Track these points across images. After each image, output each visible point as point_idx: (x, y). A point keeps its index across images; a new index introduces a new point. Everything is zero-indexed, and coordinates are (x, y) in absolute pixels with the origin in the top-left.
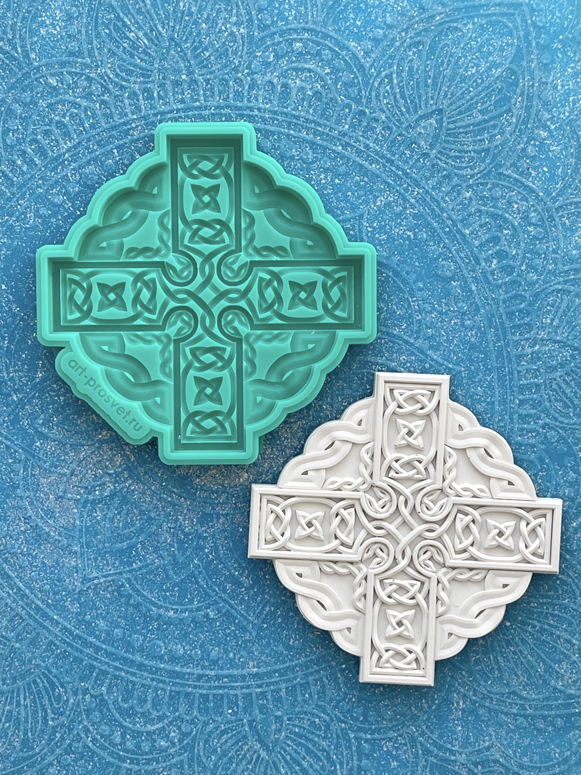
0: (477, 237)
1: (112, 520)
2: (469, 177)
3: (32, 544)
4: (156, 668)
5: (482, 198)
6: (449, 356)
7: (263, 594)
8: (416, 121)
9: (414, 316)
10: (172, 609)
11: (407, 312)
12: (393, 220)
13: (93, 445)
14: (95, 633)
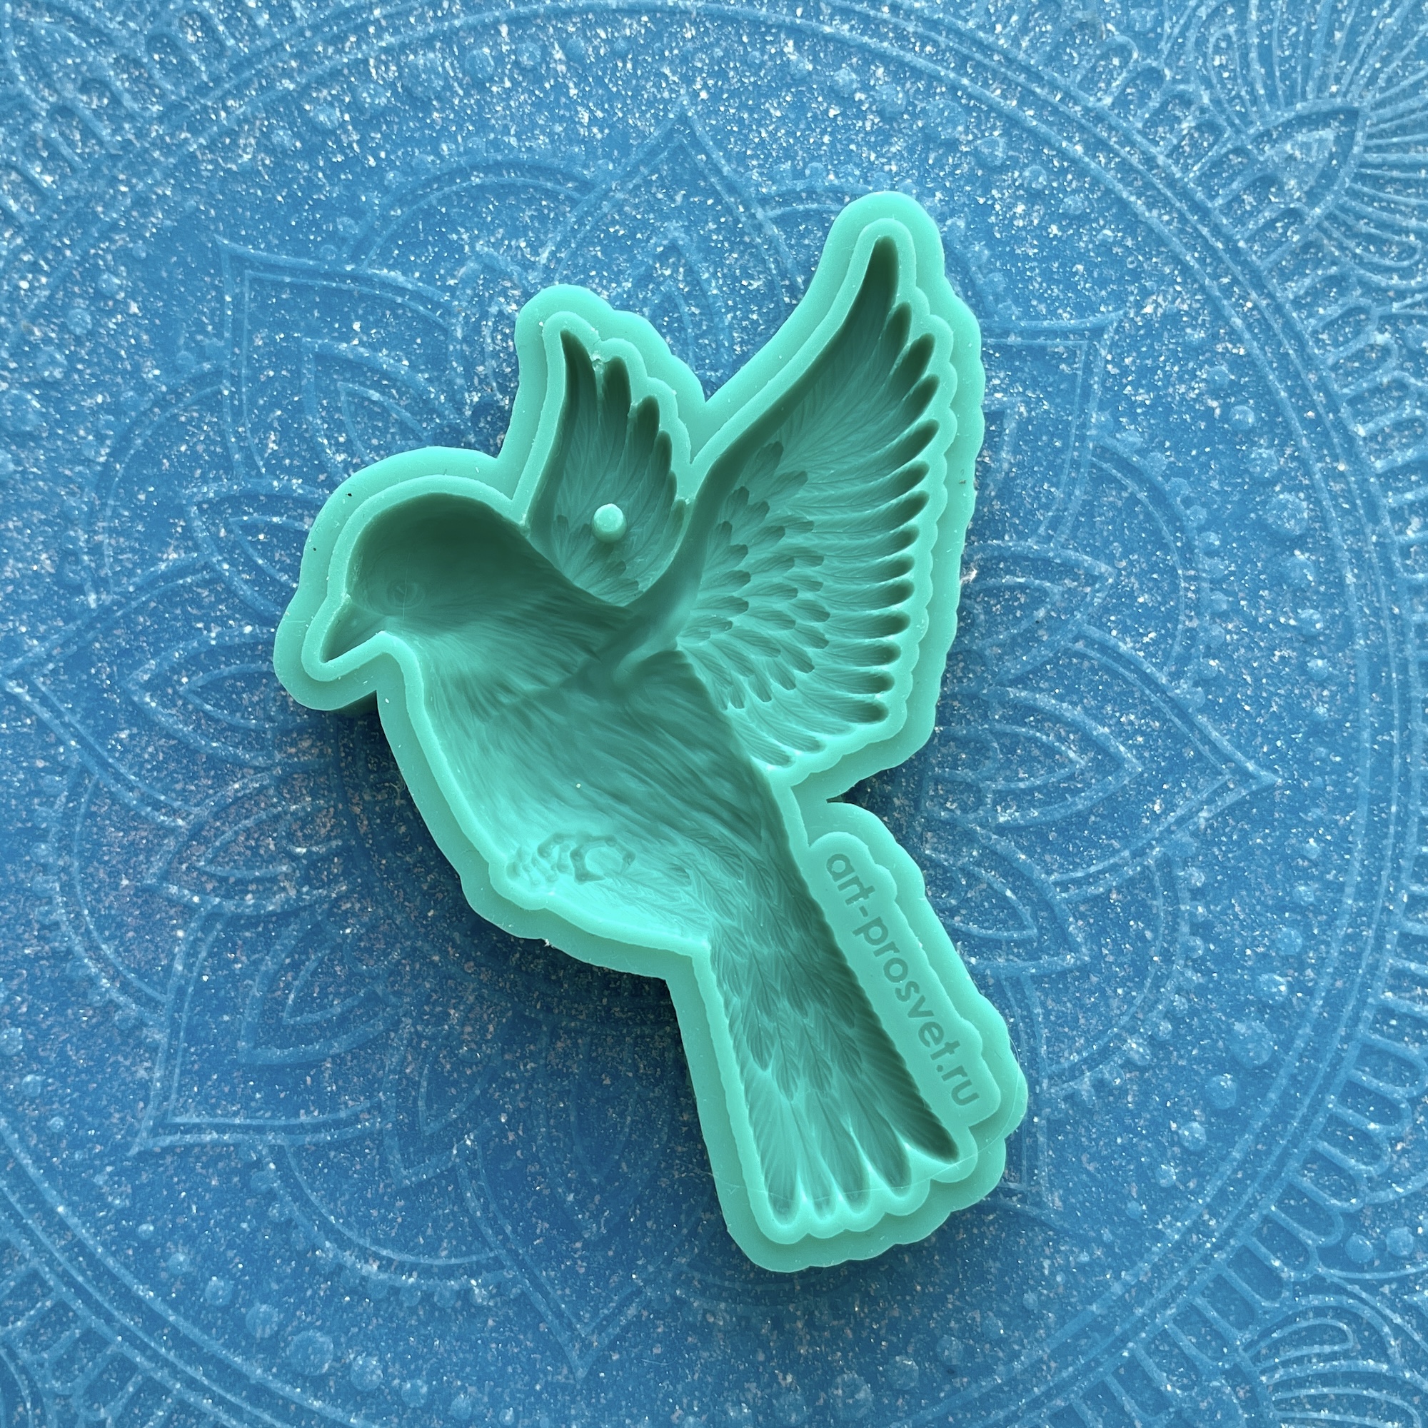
0: (1383, 451)
1: (271, 981)
2: (1391, 294)
3: (45, 999)
4: (300, 1408)
5: (1415, 355)
6: (1249, 741)
7: (631, 1267)
8: (1288, 125)
9: (1182, 618)
10: (377, 1257)
11: (1164, 603)
12: (1177, 361)
13: (267, 769)
14: (156, 1275)
